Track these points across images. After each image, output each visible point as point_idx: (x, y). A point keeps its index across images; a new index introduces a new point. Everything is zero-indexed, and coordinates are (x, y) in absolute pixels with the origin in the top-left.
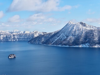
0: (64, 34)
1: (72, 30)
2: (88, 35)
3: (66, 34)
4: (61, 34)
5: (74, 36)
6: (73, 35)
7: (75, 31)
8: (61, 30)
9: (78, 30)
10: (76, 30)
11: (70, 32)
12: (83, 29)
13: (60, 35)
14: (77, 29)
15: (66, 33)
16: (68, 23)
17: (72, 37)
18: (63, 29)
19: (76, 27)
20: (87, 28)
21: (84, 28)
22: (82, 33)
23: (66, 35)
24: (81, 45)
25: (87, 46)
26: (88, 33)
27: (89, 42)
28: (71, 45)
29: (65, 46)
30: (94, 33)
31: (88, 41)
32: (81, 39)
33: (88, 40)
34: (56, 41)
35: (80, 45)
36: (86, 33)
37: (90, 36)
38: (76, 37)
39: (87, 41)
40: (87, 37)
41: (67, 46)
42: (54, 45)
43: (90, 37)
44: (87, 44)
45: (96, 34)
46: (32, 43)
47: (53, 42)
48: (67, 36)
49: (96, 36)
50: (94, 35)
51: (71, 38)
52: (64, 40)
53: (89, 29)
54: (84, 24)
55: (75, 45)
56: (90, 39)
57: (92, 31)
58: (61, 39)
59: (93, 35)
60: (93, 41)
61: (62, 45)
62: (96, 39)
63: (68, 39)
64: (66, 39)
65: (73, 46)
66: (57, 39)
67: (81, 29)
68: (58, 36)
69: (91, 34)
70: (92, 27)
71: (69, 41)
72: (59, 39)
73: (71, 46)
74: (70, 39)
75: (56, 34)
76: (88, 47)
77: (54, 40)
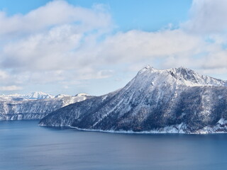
0: (126, 100)
1: (147, 87)
2: (186, 101)
3: (132, 100)
4: (120, 100)
5: (151, 104)
6: (147, 101)
7: (155, 91)
9: (163, 88)
10: (156, 88)
11: (142, 93)
12: (175, 84)
13: (117, 102)
14: (160, 86)
15: (131, 98)
17: (144, 106)
19: (158, 80)
21: (177, 83)
22: (173, 95)
23: (131, 103)
24: (165, 129)
25: (182, 132)
26: (189, 95)
27: (186, 120)
28: (139, 128)
29: (125, 132)
30: (203, 97)
31: (184, 116)
32: (168, 113)
33: (183, 114)
34: (105, 118)
35: (163, 127)
36: (182, 95)
37: (191, 104)
38: (155, 106)
39: (182, 116)
40: (182, 107)
41: (129, 132)
42: (97, 128)
43: (191, 107)
44: (180, 126)
45: (208, 99)
47: (96, 121)
48: (134, 106)
49: (207, 104)
50: (202, 102)
51: (144, 111)
52: (126, 115)
53: (191, 86)
55: (149, 130)
56: (190, 113)
57: (198, 90)
58: (118, 113)
59: (199, 102)
60: (197, 117)
61: (118, 129)
62: (207, 112)
63: (134, 114)
64: (129, 112)
65: (143, 132)
66: (108, 111)
67: (169, 86)
68: (113, 106)
69: (195, 98)
71: (135, 119)
72: (113, 113)
73: (139, 131)
74: (139, 113)
76: (184, 133)
77: (101, 115)
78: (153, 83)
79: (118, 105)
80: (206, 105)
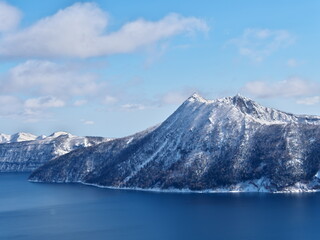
0: (171, 144)
1: (202, 126)
2: (263, 145)
3: (181, 143)
4: (160, 144)
5: (212, 150)
6: (205, 145)
7: (215, 132)
8: (159, 130)
9: (226, 127)
10: (216, 126)
11: (196, 134)
12: (243, 122)
13: (156, 148)
14: (221, 124)
15: (179, 141)
16: (187, 102)
17: (201, 153)
18: (166, 123)
19: (218, 114)
20: (258, 120)
21: (247, 120)
22: (242, 137)
23: (178, 148)
24: (238, 186)
25: (263, 190)
26: (266, 137)
27: (268, 173)
28: (198, 185)
29: (178, 191)
30: (288, 139)
31: (265, 168)
32: (240, 163)
33: (263, 165)
34: (142, 171)
35: (235, 184)
36: (256, 137)
37: (273, 149)
38: (218, 153)
39: (260, 168)
40: (259, 155)
41: (183, 191)
42: (132, 185)
43: (272, 154)
44: (259, 182)
45: (296, 142)
46: (45, 182)
47: (128, 174)
48: (185, 153)
50: (288, 146)
51: (201, 159)
52: (173, 167)
53: (268, 123)
54: (249, 102)
55: (214, 187)
56: (272, 163)
57: (277, 129)
58: (162, 163)
59: (283, 147)
60: (283, 169)
61: (166, 187)
62: (296, 161)
63: (188, 163)
64: (179, 162)
65: (205, 191)
66: (143, 162)
67: (235, 124)
68: (151, 153)
69: (276, 141)
70: (280, 116)
71: (191, 172)
72: (152, 163)
73: (200, 189)
74: (196, 162)
75: (142, 143)
76: (265, 191)
77: (133, 167)
78: (210, 119)
79: (159, 150)
80: (294, 151)
